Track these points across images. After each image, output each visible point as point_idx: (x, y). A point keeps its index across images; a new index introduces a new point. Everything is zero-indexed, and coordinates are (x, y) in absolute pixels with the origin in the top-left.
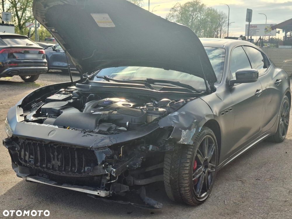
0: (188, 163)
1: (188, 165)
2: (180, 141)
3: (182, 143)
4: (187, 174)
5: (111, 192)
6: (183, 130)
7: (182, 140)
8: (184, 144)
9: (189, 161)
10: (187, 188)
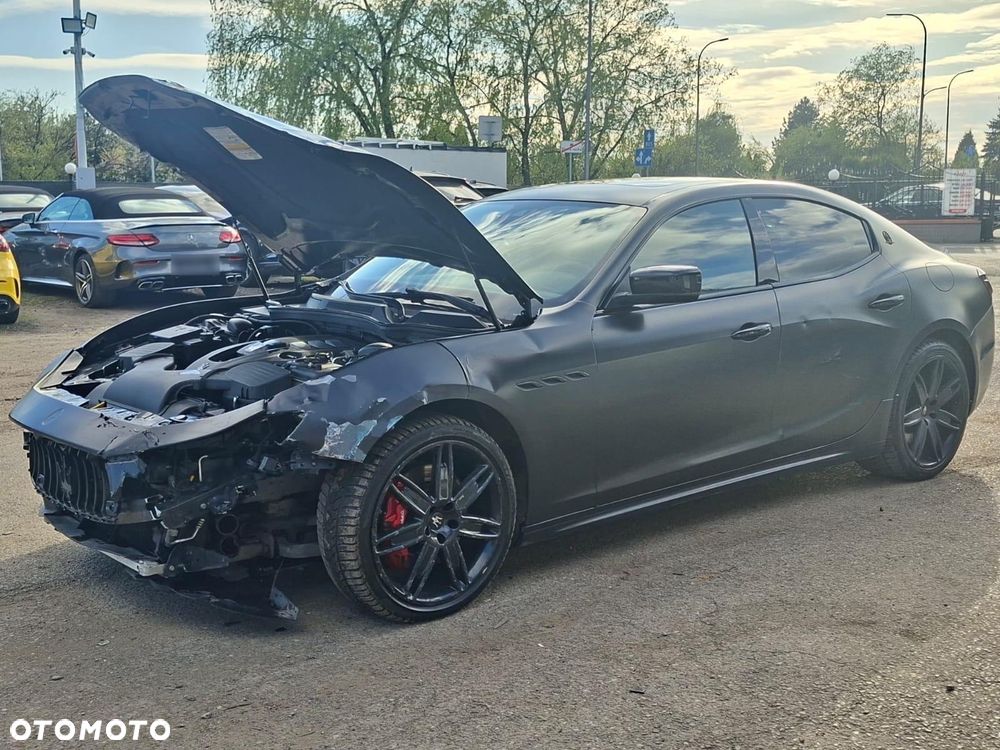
0: (356, 508)
1: (354, 513)
2: (321, 450)
3: (327, 456)
4: (349, 536)
5: (172, 568)
6: (332, 424)
7: (326, 446)
8: (336, 460)
9: (357, 504)
10: (356, 572)
